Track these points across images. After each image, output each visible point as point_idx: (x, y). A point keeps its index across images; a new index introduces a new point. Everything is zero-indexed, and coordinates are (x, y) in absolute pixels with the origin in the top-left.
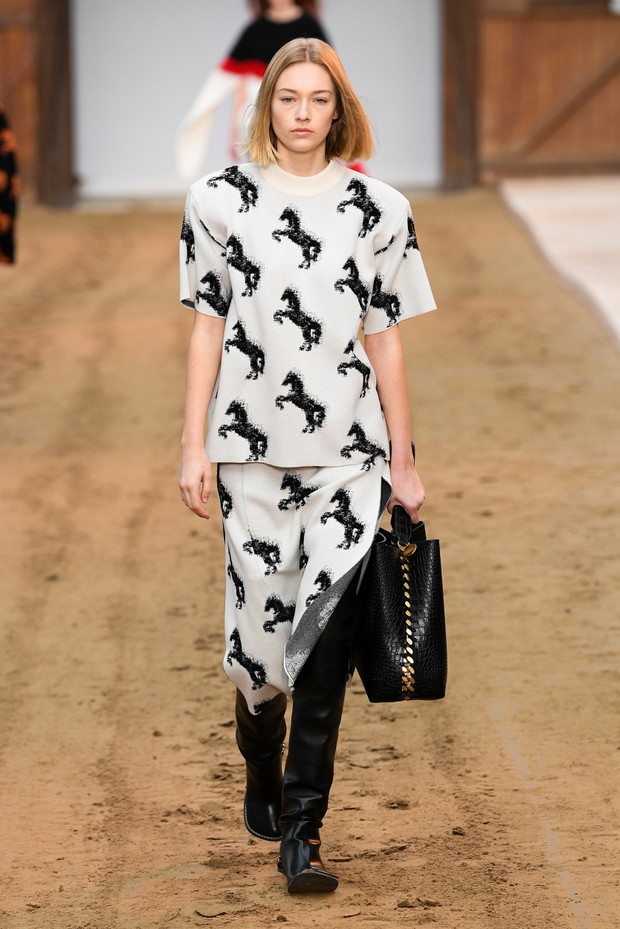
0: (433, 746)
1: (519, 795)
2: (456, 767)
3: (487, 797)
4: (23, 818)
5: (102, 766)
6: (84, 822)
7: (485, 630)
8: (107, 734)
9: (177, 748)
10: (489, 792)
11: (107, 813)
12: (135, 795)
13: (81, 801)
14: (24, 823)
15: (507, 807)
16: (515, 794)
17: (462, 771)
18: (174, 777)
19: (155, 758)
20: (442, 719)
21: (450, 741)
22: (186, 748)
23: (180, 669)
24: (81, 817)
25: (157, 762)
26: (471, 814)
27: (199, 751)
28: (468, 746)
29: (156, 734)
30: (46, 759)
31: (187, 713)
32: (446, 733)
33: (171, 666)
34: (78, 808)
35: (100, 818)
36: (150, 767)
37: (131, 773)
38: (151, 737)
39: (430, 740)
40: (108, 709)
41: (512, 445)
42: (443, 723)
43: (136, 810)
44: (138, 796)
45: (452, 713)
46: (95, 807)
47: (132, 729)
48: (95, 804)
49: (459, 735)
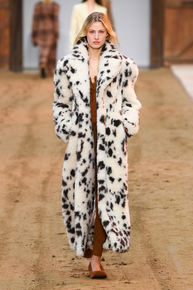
0: (150, 262)
1: (180, 280)
2: (158, 269)
3: (169, 281)
4: (7, 285)
5: (35, 267)
6: (29, 287)
7: (167, 222)
8: (36, 256)
9: (61, 261)
10: (169, 279)
11: (36, 284)
12: (46, 278)
13: (27, 280)
14: (8, 287)
15: (176, 284)
16: (178, 279)
17: (160, 271)
18: (60, 272)
19: (53, 265)
20: (153, 253)
21: (156, 261)
22: (64, 261)
23: (61, 234)
24: (28, 285)
25: (53, 266)
26: (163, 286)
27: (68, 263)
28: (162, 262)
29: (53, 256)
30: (16, 264)
31: (64, 249)
32: (154, 258)
33: (58, 233)
34: (27, 282)
35: (34, 285)
36: (51, 268)
37: (45, 270)
38: (52, 257)
39: (149, 260)
40: (36, 247)
41: (176, 157)
42: (153, 254)
43: (47, 283)
44: (47, 278)
45: (156, 251)
46: (32, 282)
47: (45, 255)
48: (32, 281)
49: (159, 258)
